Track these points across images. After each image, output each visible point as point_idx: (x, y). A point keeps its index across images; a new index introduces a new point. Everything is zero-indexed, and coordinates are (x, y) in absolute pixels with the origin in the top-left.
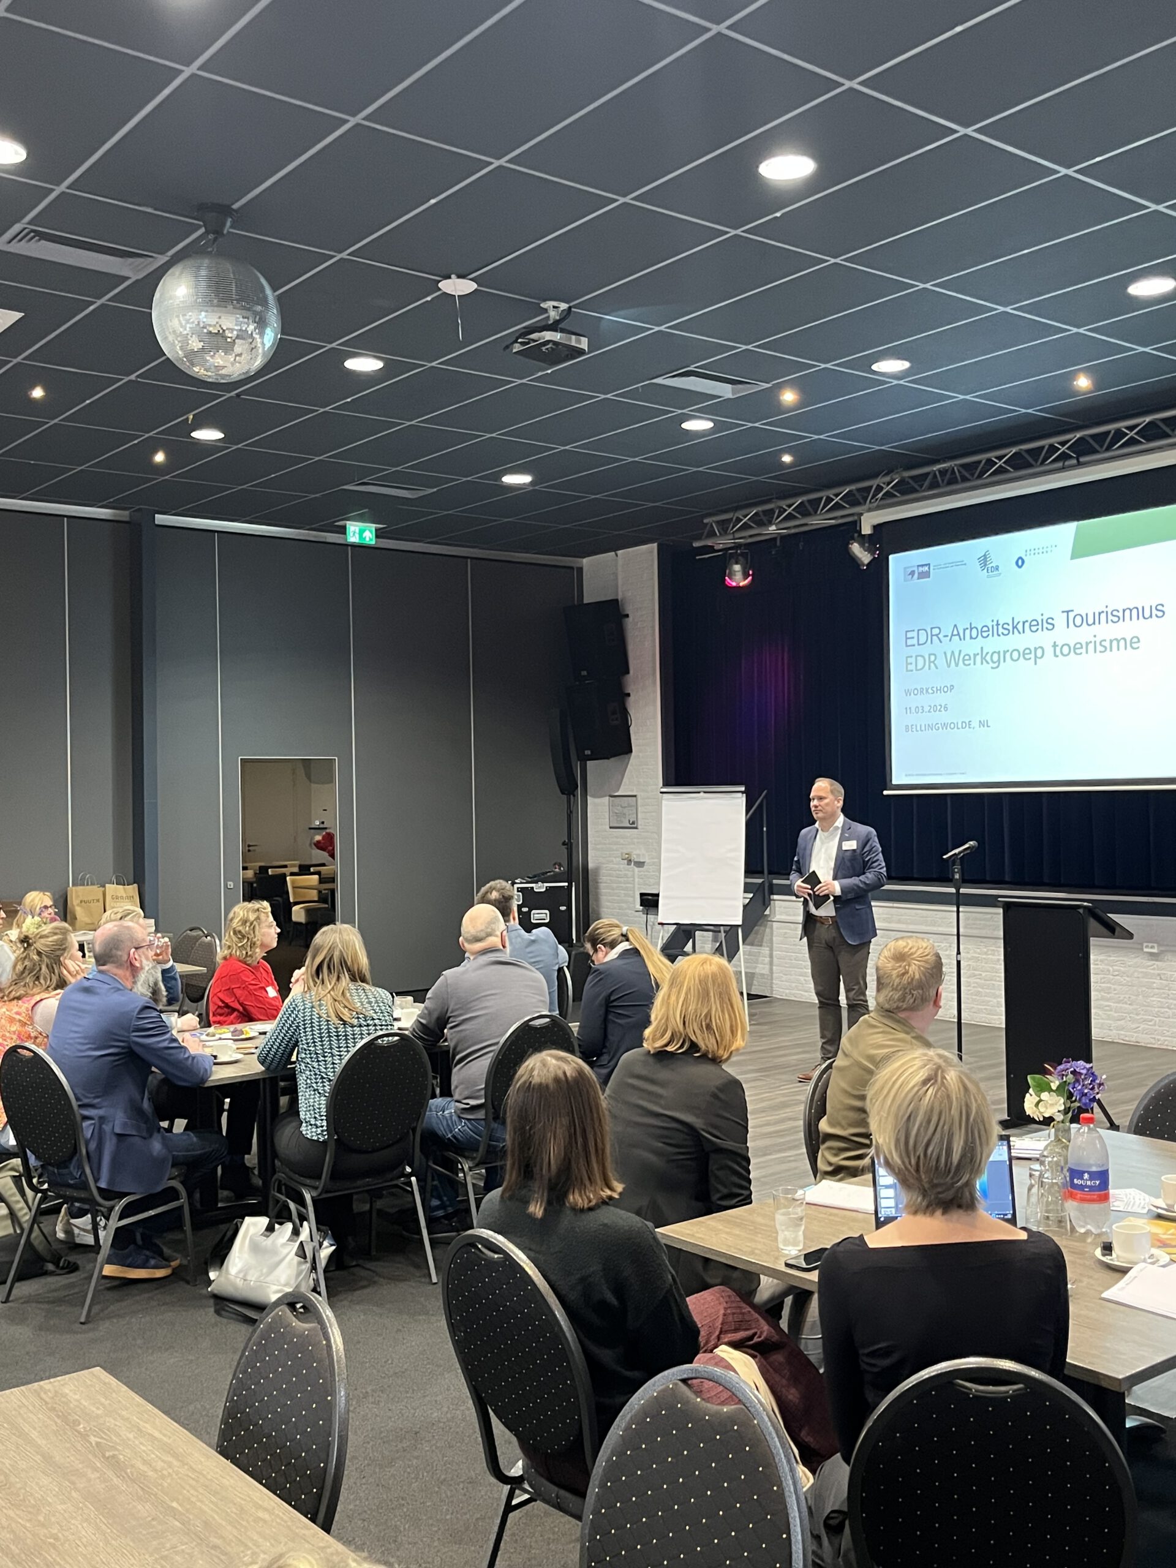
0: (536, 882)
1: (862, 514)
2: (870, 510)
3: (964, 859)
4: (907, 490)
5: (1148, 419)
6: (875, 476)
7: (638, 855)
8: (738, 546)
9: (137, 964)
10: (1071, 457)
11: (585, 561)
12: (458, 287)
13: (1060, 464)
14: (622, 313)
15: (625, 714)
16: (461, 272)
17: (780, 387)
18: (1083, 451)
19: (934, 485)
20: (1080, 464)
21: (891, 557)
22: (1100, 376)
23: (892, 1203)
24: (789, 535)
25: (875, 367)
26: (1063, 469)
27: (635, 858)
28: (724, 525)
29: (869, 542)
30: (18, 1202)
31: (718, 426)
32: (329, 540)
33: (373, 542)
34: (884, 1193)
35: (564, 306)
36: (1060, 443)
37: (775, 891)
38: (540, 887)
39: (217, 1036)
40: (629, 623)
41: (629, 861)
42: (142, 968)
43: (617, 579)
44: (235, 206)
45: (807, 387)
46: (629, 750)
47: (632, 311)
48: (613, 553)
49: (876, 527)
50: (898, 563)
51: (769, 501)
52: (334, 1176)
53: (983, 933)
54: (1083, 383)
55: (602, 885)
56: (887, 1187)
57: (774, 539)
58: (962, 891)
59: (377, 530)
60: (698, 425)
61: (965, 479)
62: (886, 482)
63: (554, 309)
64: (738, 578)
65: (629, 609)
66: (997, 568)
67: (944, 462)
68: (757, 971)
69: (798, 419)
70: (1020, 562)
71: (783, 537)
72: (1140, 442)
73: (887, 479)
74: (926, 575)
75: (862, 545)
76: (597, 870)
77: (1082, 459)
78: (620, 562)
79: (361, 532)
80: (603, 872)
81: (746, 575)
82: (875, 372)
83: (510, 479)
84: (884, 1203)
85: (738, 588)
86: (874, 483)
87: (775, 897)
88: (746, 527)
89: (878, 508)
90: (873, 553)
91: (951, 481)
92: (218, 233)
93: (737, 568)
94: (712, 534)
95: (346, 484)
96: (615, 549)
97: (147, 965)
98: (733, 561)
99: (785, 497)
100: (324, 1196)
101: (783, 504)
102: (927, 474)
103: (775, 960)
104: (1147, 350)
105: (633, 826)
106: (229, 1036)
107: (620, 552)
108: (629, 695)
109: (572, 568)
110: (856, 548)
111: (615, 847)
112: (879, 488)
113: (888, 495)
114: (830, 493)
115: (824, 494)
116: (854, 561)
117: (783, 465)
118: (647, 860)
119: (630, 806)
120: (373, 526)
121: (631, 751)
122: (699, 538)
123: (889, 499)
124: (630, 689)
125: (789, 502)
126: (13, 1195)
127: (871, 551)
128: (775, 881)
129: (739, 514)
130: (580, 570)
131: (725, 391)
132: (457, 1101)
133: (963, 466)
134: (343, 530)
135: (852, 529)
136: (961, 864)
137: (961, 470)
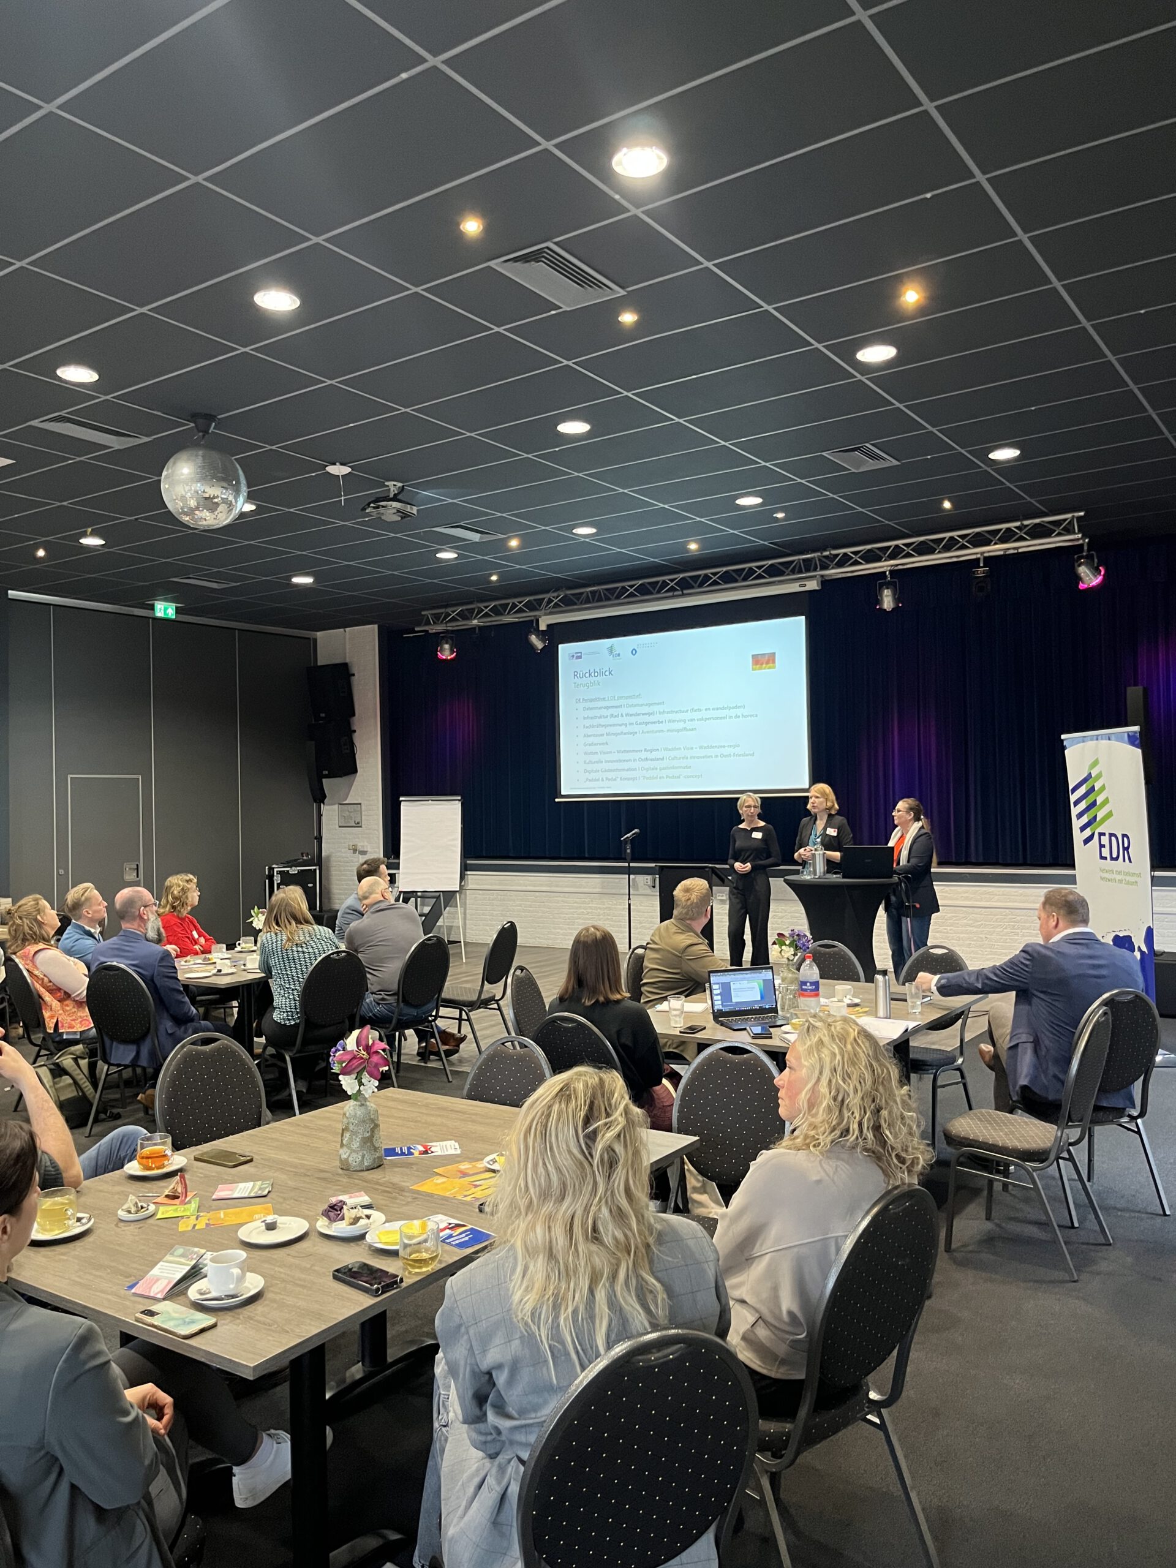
0: (291, 867)
1: (540, 617)
2: (546, 614)
3: (633, 841)
4: (568, 603)
5: (724, 569)
6: (547, 592)
7: (363, 846)
8: (447, 632)
9: (146, 918)
10: (677, 590)
11: (319, 635)
12: (339, 470)
13: (671, 594)
14: (434, 491)
15: (352, 744)
16: (343, 461)
17: (510, 538)
18: (685, 586)
19: (588, 601)
20: (683, 595)
21: (560, 646)
22: (703, 543)
23: (720, 1002)
24: (485, 627)
25: (574, 531)
26: (673, 597)
27: (360, 848)
28: (437, 617)
29: (542, 635)
30: (79, 1074)
31: (460, 557)
32: (136, 614)
33: (174, 617)
34: (715, 998)
35: (400, 485)
36: (670, 580)
37: (468, 868)
38: (294, 871)
39: (192, 963)
40: (355, 680)
41: (355, 851)
42: (148, 919)
43: (345, 649)
44: (219, 417)
45: (525, 541)
46: (354, 771)
47: (441, 490)
48: (342, 630)
49: (549, 626)
50: (565, 650)
51: (471, 603)
52: (305, 1042)
53: (614, 891)
54: (693, 546)
55: (332, 869)
56: (717, 995)
57: (475, 628)
58: (632, 865)
59: (177, 608)
60: (447, 556)
61: (608, 599)
62: (556, 596)
63: (393, 486)
64: (446, 653)
65: (354, 670)
66: (619, 655)
67: (594, 586)
68: (454, 924)
69: (514, 557)
70: (634, 652)
71: (480, 628)
72: (719, 584)
73: (555, 594)
74: (580, 657)
75: (537, 636)
76: (328, 857)
77: (685, 592)
78: (347, 637)
79: (166, 609)
80: (332, 859)
81: (452, 652)
82: (574, 534)
83: (297, 580)
84: (716, 1003)
85: (446, 660)
86: (547, 596)
87: (469, 873)
88: (454, 619)
89: (551, 613)
90: (545, 643)
91: (597, 599)
92: (206, 432)
93: (447, 646)
94: (428, 623)
95: (175, 577)
96: (345, 626)
97: (152, 917)
98: (444, 641)
99: (482, 601)
100: (297, 1055)
101: (482, 605)
102: (582, 593)
103: (468, 916)
104: (735, 532)
105: (358, 825)
106: (200, 961)
107: (347, 629)
108: (355, 731)
109: (309, 638)
110: (533, 638)
111: (342, 841)
112: (550, 601)
113: (556, 605)
114: (516, 601)
115: (510, 601)
116: (532, 647)
117: (491, 582)
118: (369, 850)
119: (355, 811)
120: (174, 605)
121: (356, 771)
122: (419, 625)
123: (557, 608)
124: (354, 727)
125: (486, 604)
126: (75, 1070)
127: (543, 641)
128: (468, 862)
129: (449, 610)
130: (315, 640)
131: (475, 537)
132: (372, 993)
133: (607, 590)
134: (152, 607)
135: (531, 626)
136: (631, 843)
137: (605, 592)
